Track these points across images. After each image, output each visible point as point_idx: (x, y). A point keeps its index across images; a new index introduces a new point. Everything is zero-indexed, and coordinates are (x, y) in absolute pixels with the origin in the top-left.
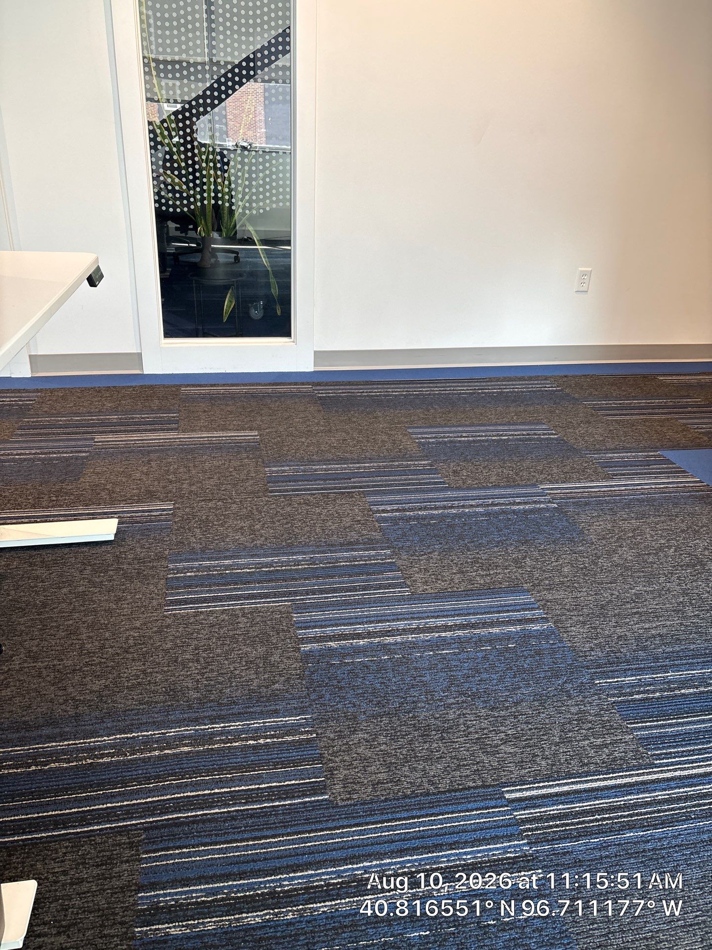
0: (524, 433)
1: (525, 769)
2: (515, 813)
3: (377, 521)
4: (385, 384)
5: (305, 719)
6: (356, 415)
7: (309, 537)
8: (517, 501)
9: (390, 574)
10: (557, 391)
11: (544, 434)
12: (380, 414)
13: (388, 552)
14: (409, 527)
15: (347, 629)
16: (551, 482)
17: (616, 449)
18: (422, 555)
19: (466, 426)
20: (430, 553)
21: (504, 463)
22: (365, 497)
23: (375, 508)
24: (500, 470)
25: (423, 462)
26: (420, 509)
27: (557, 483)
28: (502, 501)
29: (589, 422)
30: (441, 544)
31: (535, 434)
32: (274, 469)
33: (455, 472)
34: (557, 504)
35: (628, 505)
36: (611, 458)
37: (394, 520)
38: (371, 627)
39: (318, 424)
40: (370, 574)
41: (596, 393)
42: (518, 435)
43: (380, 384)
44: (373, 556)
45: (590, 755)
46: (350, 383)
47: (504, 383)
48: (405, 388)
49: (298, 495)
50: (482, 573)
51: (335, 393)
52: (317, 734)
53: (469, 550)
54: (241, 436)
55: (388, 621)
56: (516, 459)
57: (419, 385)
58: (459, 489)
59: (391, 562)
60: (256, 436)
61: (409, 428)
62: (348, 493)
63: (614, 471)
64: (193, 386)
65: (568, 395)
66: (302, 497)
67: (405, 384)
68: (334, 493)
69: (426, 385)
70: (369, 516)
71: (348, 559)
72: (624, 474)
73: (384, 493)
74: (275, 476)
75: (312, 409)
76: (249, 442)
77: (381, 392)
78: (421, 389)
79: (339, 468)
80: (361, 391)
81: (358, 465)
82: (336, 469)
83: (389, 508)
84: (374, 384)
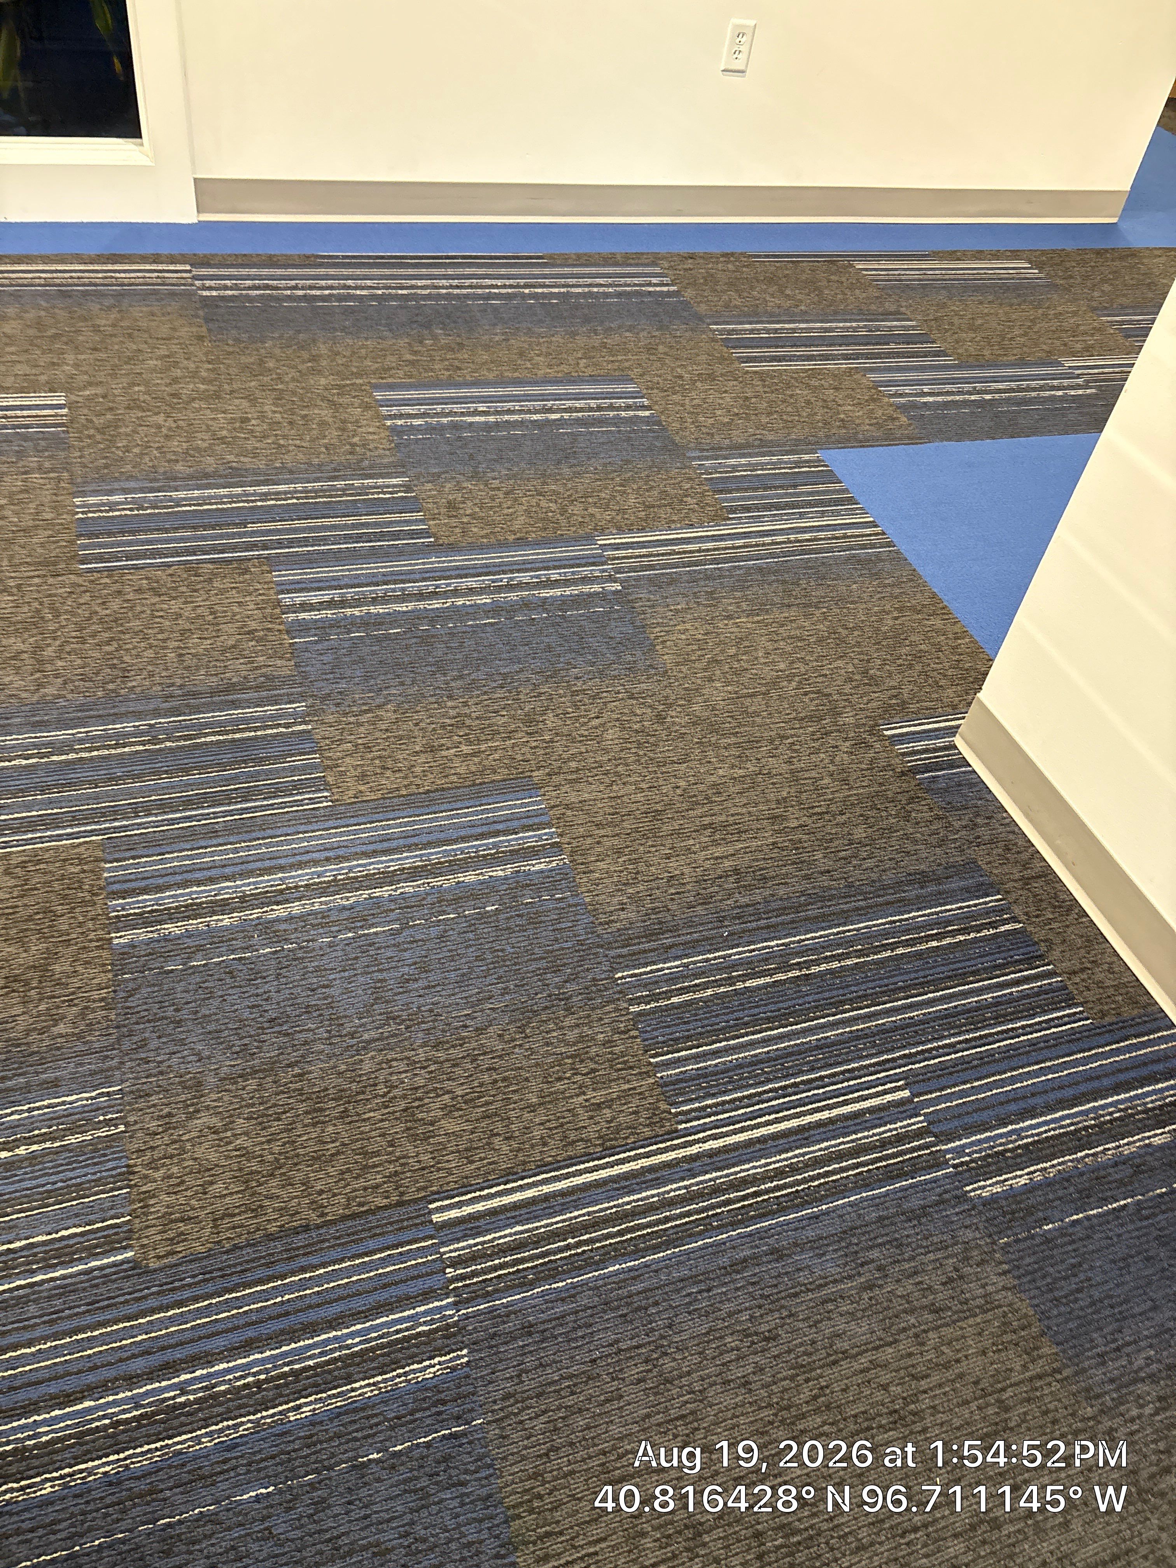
0: (592, 404)
1: (474, 1162)
2: (442, 1250)
3: (288, 632)
4: (344, 265)
5: (108, 1094)
6: (277, 351)
7: (151, 675)
8: (554, 577)
9: (298, 761)
10: (669, 294)
11: (628, 408)
12: (323, 349)
13: (300, 707)
14: (347, 644)
15: (200, 893)
16: (620, 530)
17: (748, 445)
18: (366, 712)
19: (488, 383)
20: (379, 707)
21: (544, 483)
22: (270, 572)
23: (286, 599)
24: (533, 502)
25: (394, 481)
26: (374, 601)
27: (631, 531)
28: (525, 577)
29: (712, 377)
30: (402, 684)
31: (611, 408)
32: (93, 500)
33: (451, 505)
34: (621, 582)
35: (742, 584)
36: (734, 468)
37: (322, 628)
38: (247, 886)
39: (195, 374)
40: (260, 761)
41: (738, 302)
42: (581, 411)
43: (334, 265)
44: (271, 717)
45: (582, 1124)
46: (271, 262)
47: (576, 270)
48: (382, 277)
49: (136, 567)
50: (465, 749)
51: (235, 287)
52: (126, 1125)
53: (450, 697)
54: (29, 407)
55: (282, 869)
56: (568, 473)
57: (408, 272)
58: (452, 548)
59: (304, 731)
60: (60, 407)
61: (378, 387)
62: (240, 560)
63: (733, 500)
65: (686, 305)
66: (143, 572)
67: (384, 265)
68: (212, 561)
69: (424, 271)
70: (274, 618)
71: (221, 727)
72: (748, 509)
73: (309, 560)
74: (93, 517)
75: (184, 332)
76: (44, 426)
77: (331, 288)
78: (413, 282)
79: (225, 496)
80: (293, 283)
81: (264, 489)
82: (220, 499)
83: (314, 597)
84: (321, 265)
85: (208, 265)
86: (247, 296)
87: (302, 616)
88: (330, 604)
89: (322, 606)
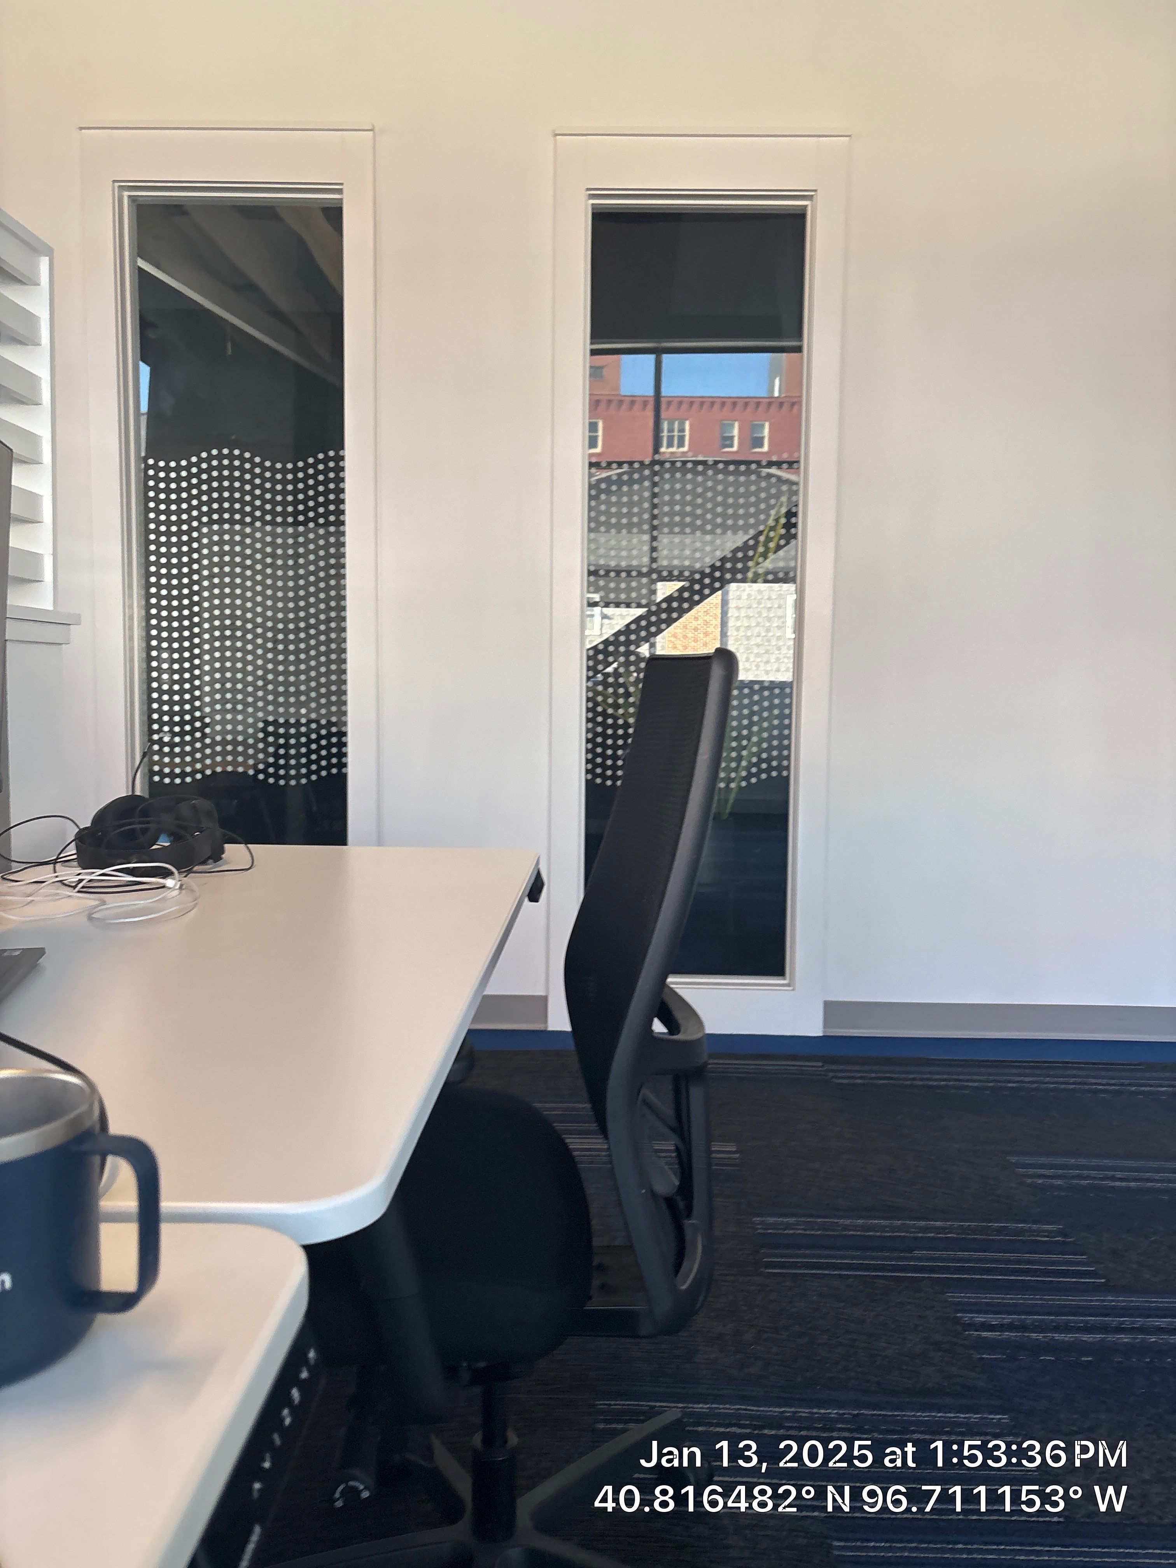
3: (974, 1348)
4: (953, 1066)
6: (908, 1122)
7: (845, 1370)
12: (950, 1123)
13: (1005, 1418)
14: (1039, 1366)
19: (1120, 1157)
22: (942, 1293)
23: (965, 1318)
25: (1047, 1227)
32: (771, 1220)
33: (1115, 1253)
37: (1008, 1348)
46: (890, 1061)
49: (817, 1276)
51: (864, 1078)
57: (1014, 1071)
58: (1128, 1290)
60: (733, 1152)
61: (1009, 1153)
62: (912, 1279)
66: (824, 1281)
68: (886, 1278)
70: (957, 1334)
71: (926, 1427)
74: (773, 1234)
75: (827, 1106)
76: (722, 1165)
77: (946, 1080)
78: (1020, 1078)
79: (886, 1227)
80: (911, 1076)
81: (923, 1223)
82: (883, 1229)
83: (994, 1319)
84: (934, 1065)
85: (837, 1063)
86: (876, 1083)
87: (985, 1334)
88: (1011, 1327)
89: (1001, 1327)
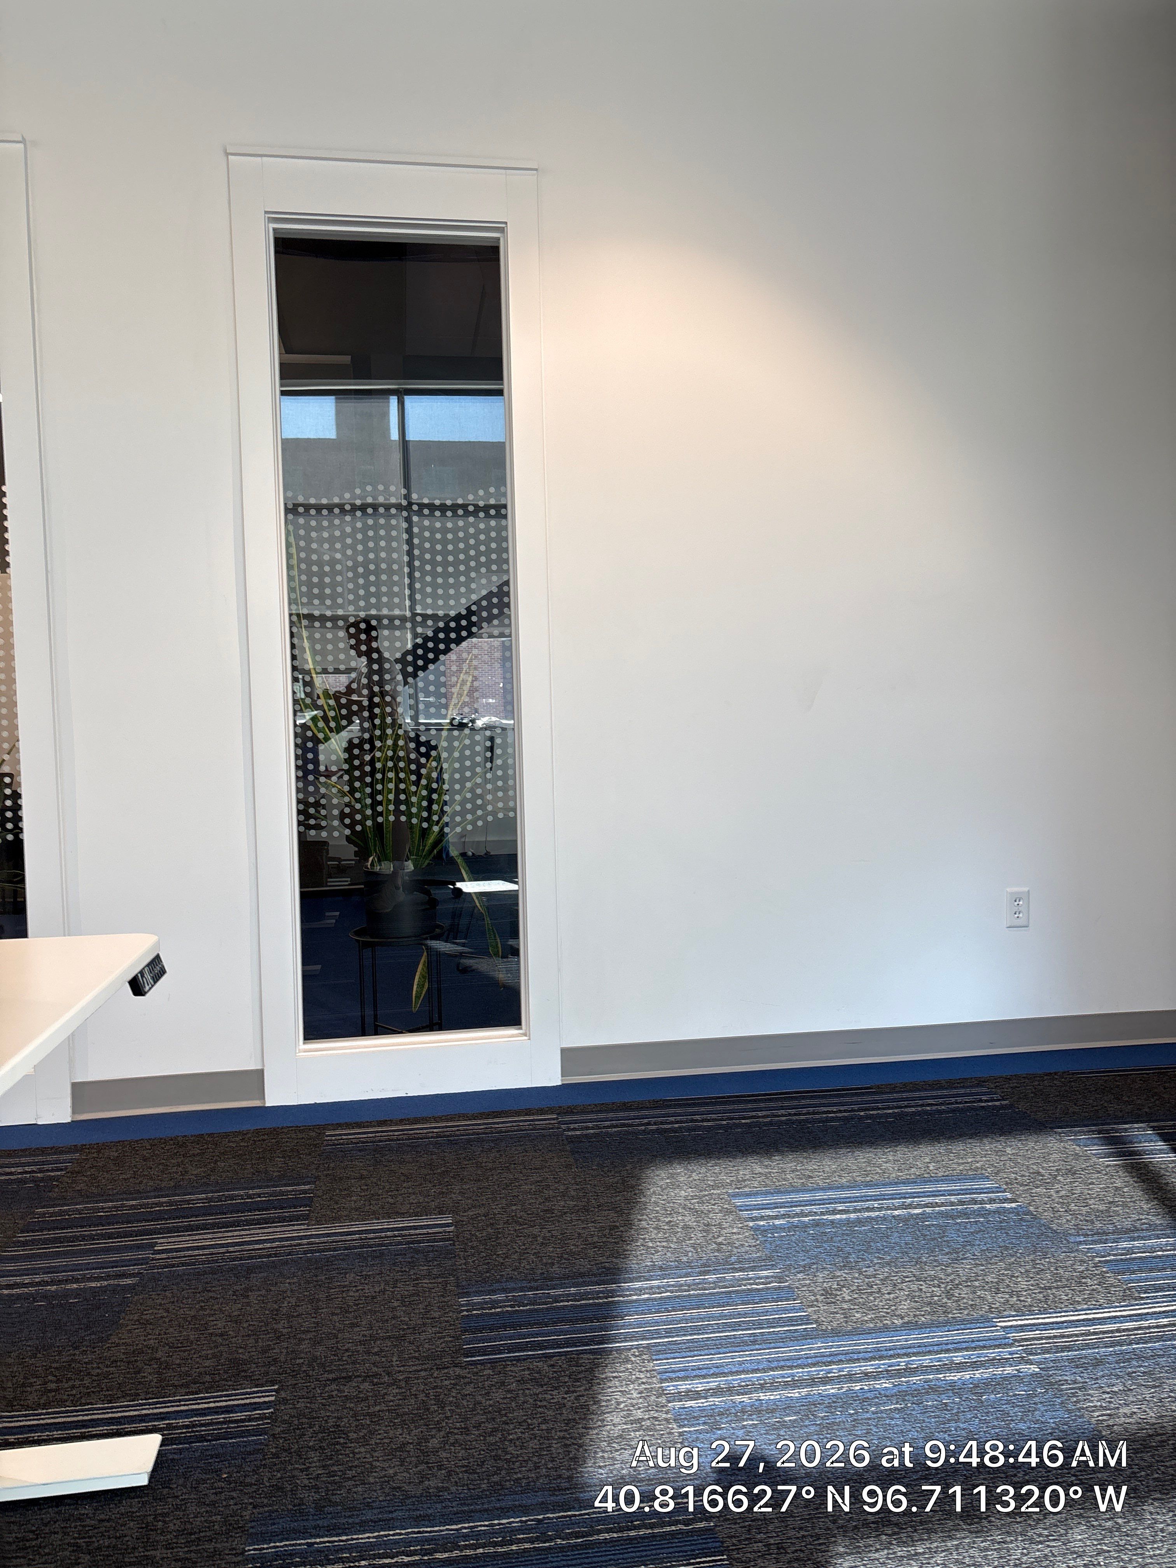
0: (953, 1199)
3: (675, 1420)
4: (689, 1105)
8: (958, 1360)
11: (992, 1201)
16: (1020, 1313)
17: (1135, 1229)
19: (842, 1187)
21: (921, 1269)
22: (651, 1361)
23: (671, 1387)
24: (914, 1287)
25: (765, 1273)
26: (763, 1387)
27: (1032, 1313)
28: (924, 1361)
29: (1072, 1172)
31: (974, 1202)
32: (477, 1299)
33: (827, 1293)
34: (1038, 1363)
36: (1129, 1251)
37: (712, 1416)
39: (565, 1194)
41: (1076, 1109)
42: (942, 1205)
43: (680, 1106)
46: (625, 1107)
47: (905, 1095)
48: (725, 1112)
49: (517, 1359)
51: (598, 1127)
54: (422, 1227)
56: (946, 1259)
57: (750, 1106)
58: (837, 1333)
59: (706, 1530)
60: (448, 1225)
61: (735, 1195)
62: (620, 1350)
64: (348, 1125)
66: (526, 1364)
67: (725, 1103)
68: (591, 1352)
69: (762, 1105)
70: (660, 1407)
71: (614, 1523)
73: (689, 1349)
74: (477, 1315)
76: (435, 1241)
77: (681, 1122)
78: (754, 1114)
79: (600, 1292)
80: (646, 1121)
81: (638, 1284)
83: (699, 1385)
84: (670, 1106)
85: (572, 1113)
86: (607, 1133)
87: (688, 1403)
88: (716, 1392)
89: (706, 1393)
